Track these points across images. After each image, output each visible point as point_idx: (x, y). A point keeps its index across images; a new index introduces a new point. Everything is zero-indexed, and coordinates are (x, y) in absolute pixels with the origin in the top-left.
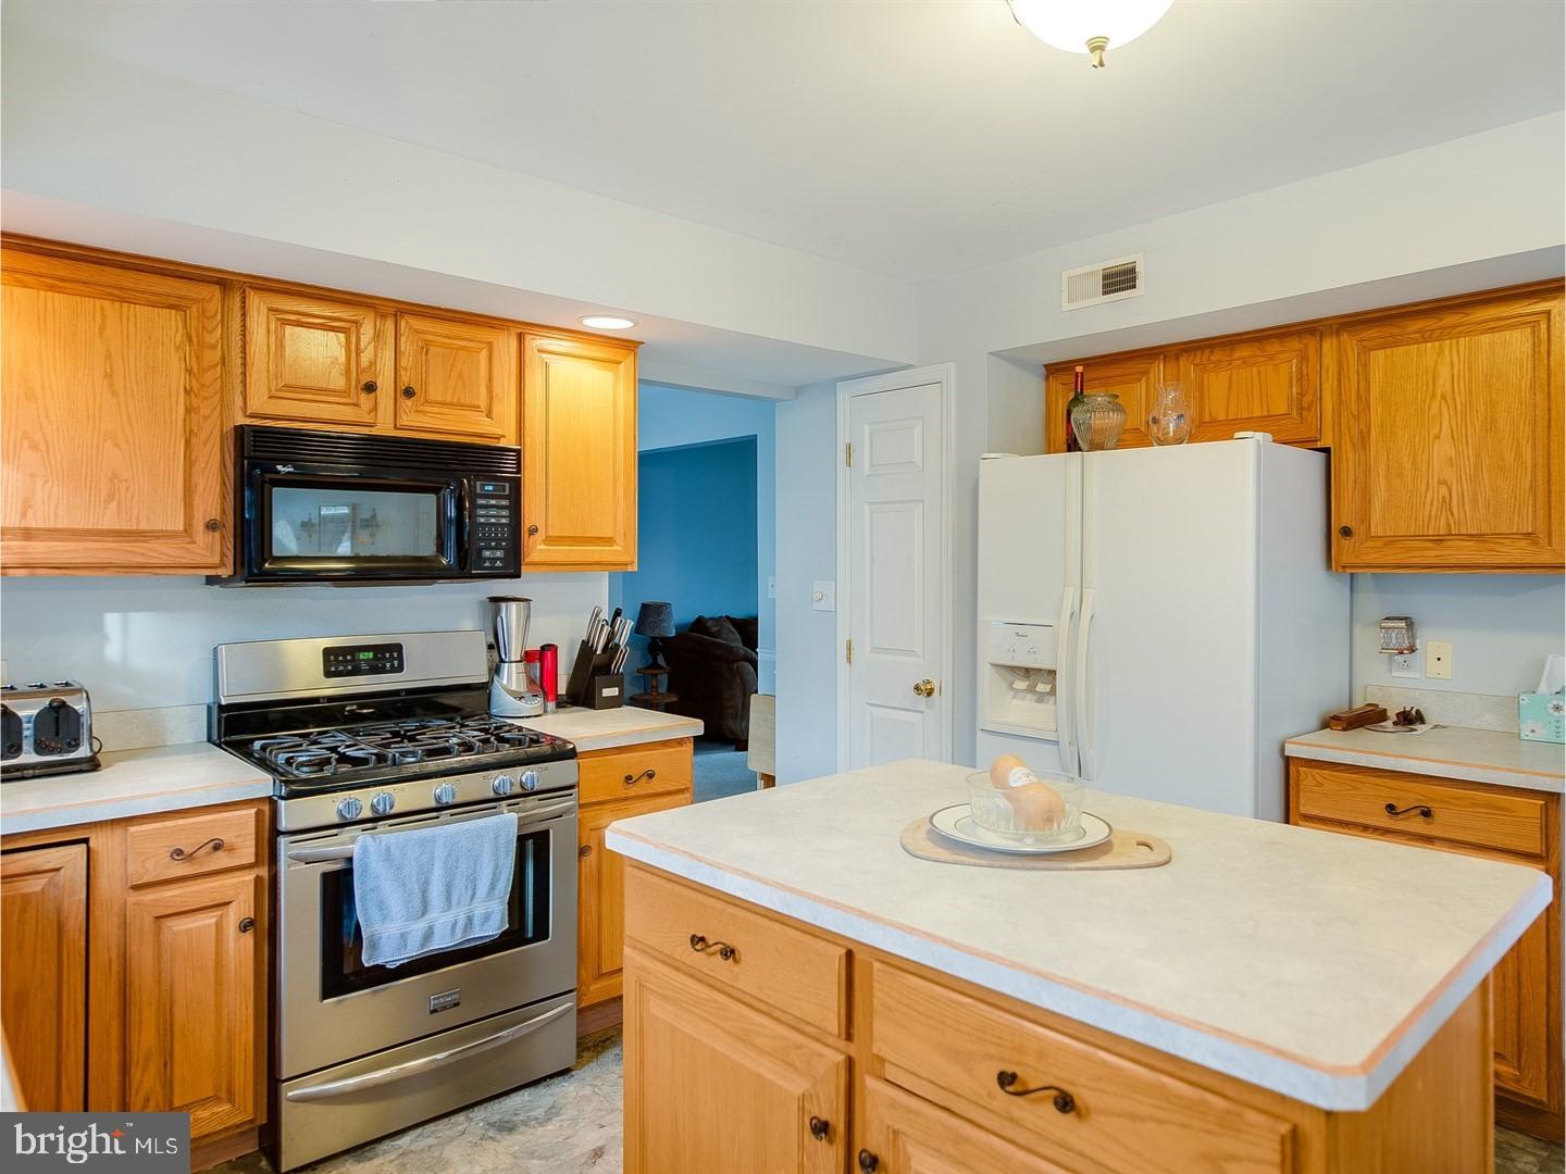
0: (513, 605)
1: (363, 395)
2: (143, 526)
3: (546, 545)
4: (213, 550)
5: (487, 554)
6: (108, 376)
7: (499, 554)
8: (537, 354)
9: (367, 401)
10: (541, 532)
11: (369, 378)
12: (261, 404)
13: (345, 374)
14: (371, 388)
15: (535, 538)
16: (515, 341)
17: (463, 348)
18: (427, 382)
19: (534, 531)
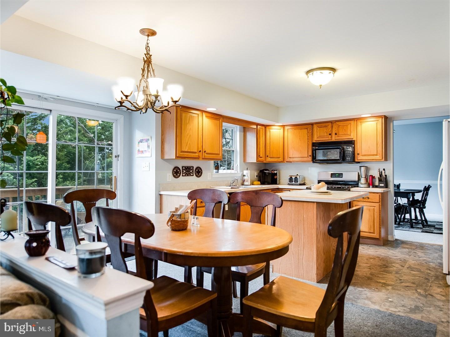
0: (363, 168)
2: (303, 156)
3: (362, 156)
4: (310, 159)
5: (347, 158)
6: (300, 139)
7: (349, 158)
8: (360, 123)
9: (330, 136)
10: (360, 154)
11: (330, 133)
12: (316, 139)
13: (327, 133)
14: (330, 134)
15: (359, 155)
16: (356, 122)
17: (345, 125)
18: (339, 132)
19: (358, 154)
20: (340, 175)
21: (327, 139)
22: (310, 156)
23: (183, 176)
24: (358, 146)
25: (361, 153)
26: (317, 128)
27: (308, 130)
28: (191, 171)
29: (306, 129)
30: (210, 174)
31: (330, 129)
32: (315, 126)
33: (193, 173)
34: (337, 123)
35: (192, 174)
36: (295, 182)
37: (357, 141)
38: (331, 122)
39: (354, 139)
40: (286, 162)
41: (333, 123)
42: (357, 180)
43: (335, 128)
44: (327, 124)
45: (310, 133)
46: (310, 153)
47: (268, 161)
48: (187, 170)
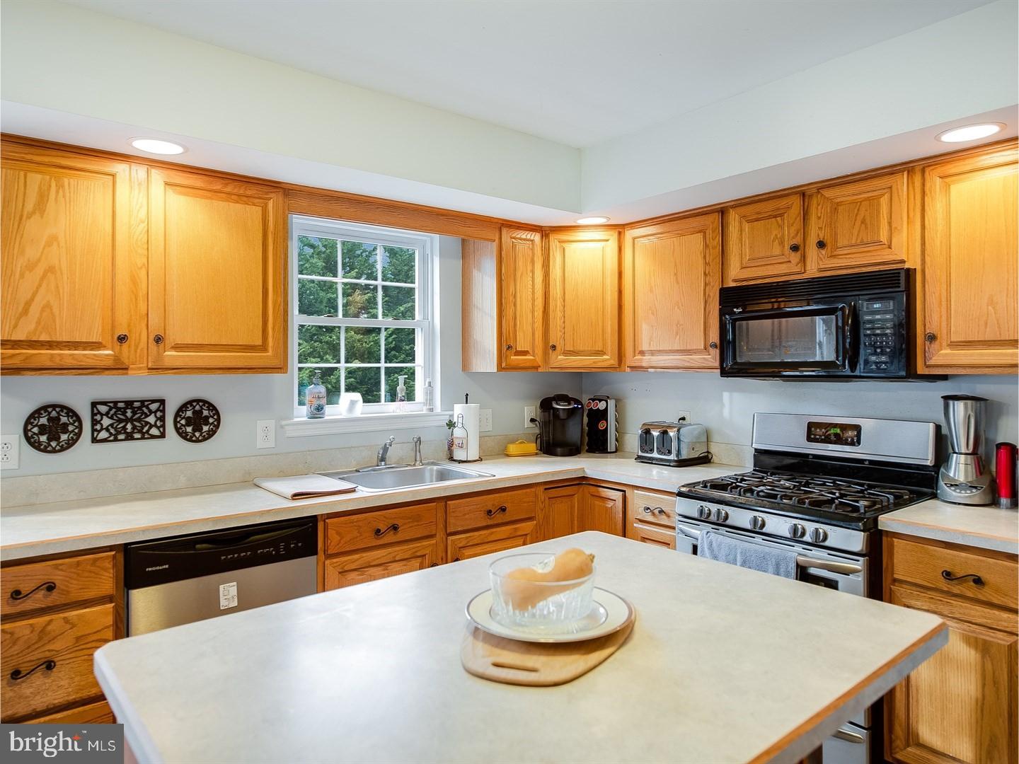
0: (959, 403)
1: (793, 254)
2: (689, 348)
3: (951, 349)
4: (713, 358)
5: (873, 358)
6: (675, 274)
7: (884, 358)
8: (938, 180)
9: (795, 257)
10: (943, 338)
11: (794, 242)
12: (736, 274)
13: (782, 243)
14: (795, 248)
15: (935, 345)
16: (917, 179)
17: (868, 199)
18: (836, 234)
19: (932, 338)
20: (848, 434)
21: (783, 269)
22: (714, 346)
23: (94, 440)
24: (932, 300)
25: (944, 331)
26: (741, 223)
27: (705, 237)
28: (151, 419)
29: (700, 232)
30: (271, 424)
31: (798, 224)
32: (733, 218)
33: (163, 426)
34: (828, 193)
35: (154, 431)
36: (659, 452)
37: (923, 271)
38: (804, 194)
39: (906, 266)
40: (628, 370)
41: (811, 196)
42: (930, 462)
43: (819, 218)
44: (783, 203)
45: (714, 248)
46: (714, 337)
47: (554, 365)
48: (124, 413)
